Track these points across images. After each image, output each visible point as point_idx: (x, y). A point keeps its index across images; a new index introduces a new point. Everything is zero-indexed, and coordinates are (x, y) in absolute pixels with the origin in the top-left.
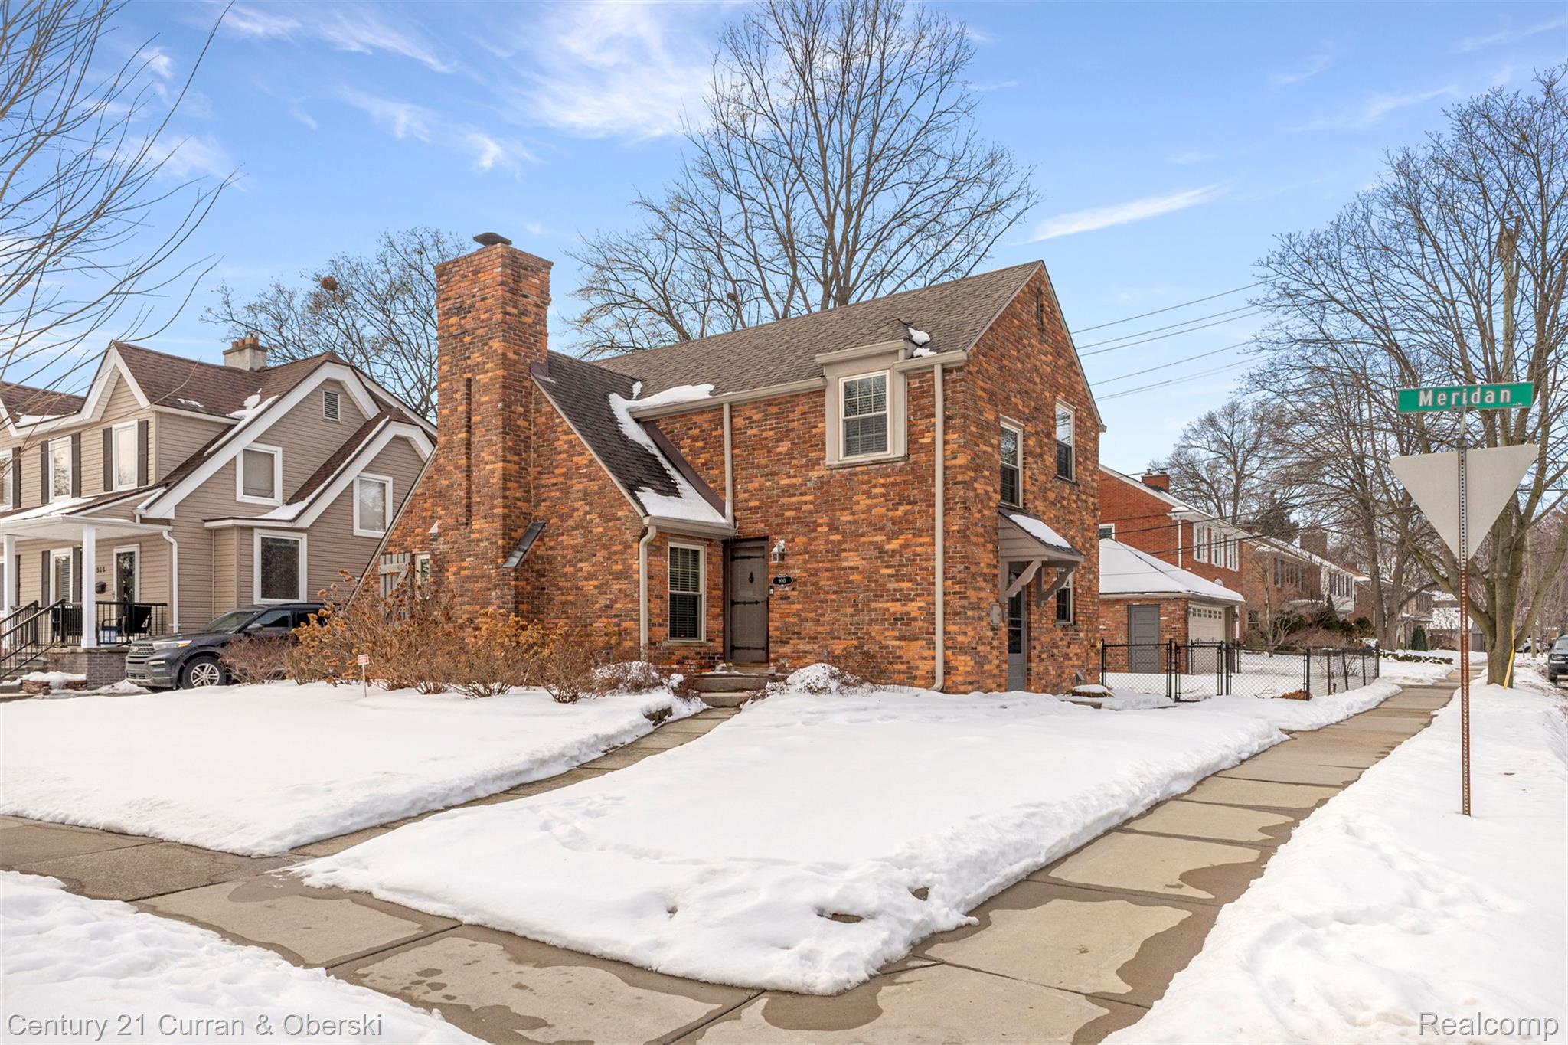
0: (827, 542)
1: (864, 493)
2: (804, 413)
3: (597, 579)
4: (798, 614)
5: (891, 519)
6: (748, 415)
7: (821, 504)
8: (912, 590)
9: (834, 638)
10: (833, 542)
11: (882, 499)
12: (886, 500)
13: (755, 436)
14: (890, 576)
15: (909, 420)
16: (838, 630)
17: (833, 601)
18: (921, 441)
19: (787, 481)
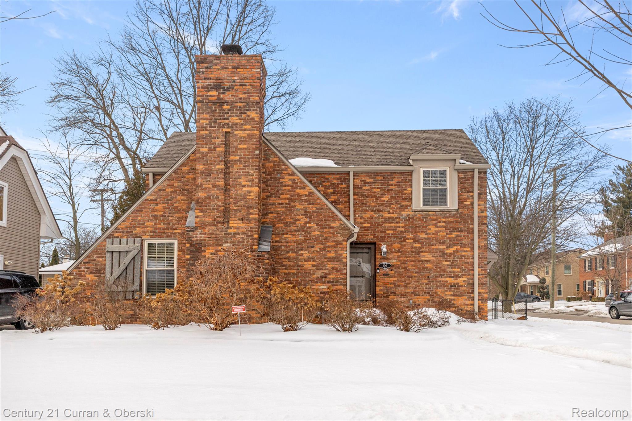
0: (412, 247)
1: (433, 225)
2: (399, 182)
3: (314, 261)
4: (394, 283)
5: (449, 238)
6: (363, 179)
7: (408, 228)
8: (460, 272)
9: (415, 295)
10: (415, 247)
11: (444, 229)
12: (446, 229)
13: (367, 190)
14: (448, 265)
15: (458, 192)
16: (418, 291)
17: (415, 277)
18: (465, 203)
19: (389, 215)
